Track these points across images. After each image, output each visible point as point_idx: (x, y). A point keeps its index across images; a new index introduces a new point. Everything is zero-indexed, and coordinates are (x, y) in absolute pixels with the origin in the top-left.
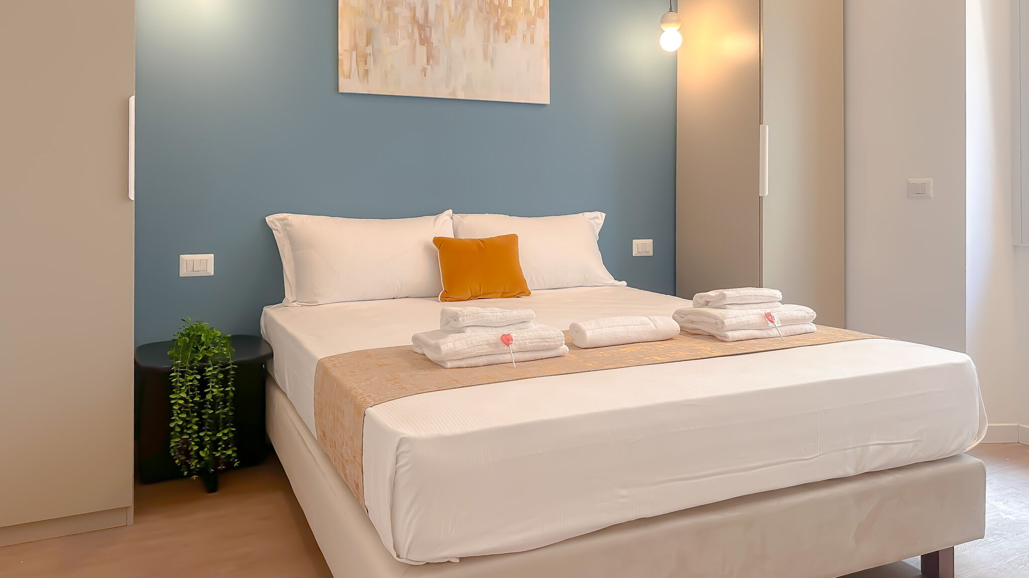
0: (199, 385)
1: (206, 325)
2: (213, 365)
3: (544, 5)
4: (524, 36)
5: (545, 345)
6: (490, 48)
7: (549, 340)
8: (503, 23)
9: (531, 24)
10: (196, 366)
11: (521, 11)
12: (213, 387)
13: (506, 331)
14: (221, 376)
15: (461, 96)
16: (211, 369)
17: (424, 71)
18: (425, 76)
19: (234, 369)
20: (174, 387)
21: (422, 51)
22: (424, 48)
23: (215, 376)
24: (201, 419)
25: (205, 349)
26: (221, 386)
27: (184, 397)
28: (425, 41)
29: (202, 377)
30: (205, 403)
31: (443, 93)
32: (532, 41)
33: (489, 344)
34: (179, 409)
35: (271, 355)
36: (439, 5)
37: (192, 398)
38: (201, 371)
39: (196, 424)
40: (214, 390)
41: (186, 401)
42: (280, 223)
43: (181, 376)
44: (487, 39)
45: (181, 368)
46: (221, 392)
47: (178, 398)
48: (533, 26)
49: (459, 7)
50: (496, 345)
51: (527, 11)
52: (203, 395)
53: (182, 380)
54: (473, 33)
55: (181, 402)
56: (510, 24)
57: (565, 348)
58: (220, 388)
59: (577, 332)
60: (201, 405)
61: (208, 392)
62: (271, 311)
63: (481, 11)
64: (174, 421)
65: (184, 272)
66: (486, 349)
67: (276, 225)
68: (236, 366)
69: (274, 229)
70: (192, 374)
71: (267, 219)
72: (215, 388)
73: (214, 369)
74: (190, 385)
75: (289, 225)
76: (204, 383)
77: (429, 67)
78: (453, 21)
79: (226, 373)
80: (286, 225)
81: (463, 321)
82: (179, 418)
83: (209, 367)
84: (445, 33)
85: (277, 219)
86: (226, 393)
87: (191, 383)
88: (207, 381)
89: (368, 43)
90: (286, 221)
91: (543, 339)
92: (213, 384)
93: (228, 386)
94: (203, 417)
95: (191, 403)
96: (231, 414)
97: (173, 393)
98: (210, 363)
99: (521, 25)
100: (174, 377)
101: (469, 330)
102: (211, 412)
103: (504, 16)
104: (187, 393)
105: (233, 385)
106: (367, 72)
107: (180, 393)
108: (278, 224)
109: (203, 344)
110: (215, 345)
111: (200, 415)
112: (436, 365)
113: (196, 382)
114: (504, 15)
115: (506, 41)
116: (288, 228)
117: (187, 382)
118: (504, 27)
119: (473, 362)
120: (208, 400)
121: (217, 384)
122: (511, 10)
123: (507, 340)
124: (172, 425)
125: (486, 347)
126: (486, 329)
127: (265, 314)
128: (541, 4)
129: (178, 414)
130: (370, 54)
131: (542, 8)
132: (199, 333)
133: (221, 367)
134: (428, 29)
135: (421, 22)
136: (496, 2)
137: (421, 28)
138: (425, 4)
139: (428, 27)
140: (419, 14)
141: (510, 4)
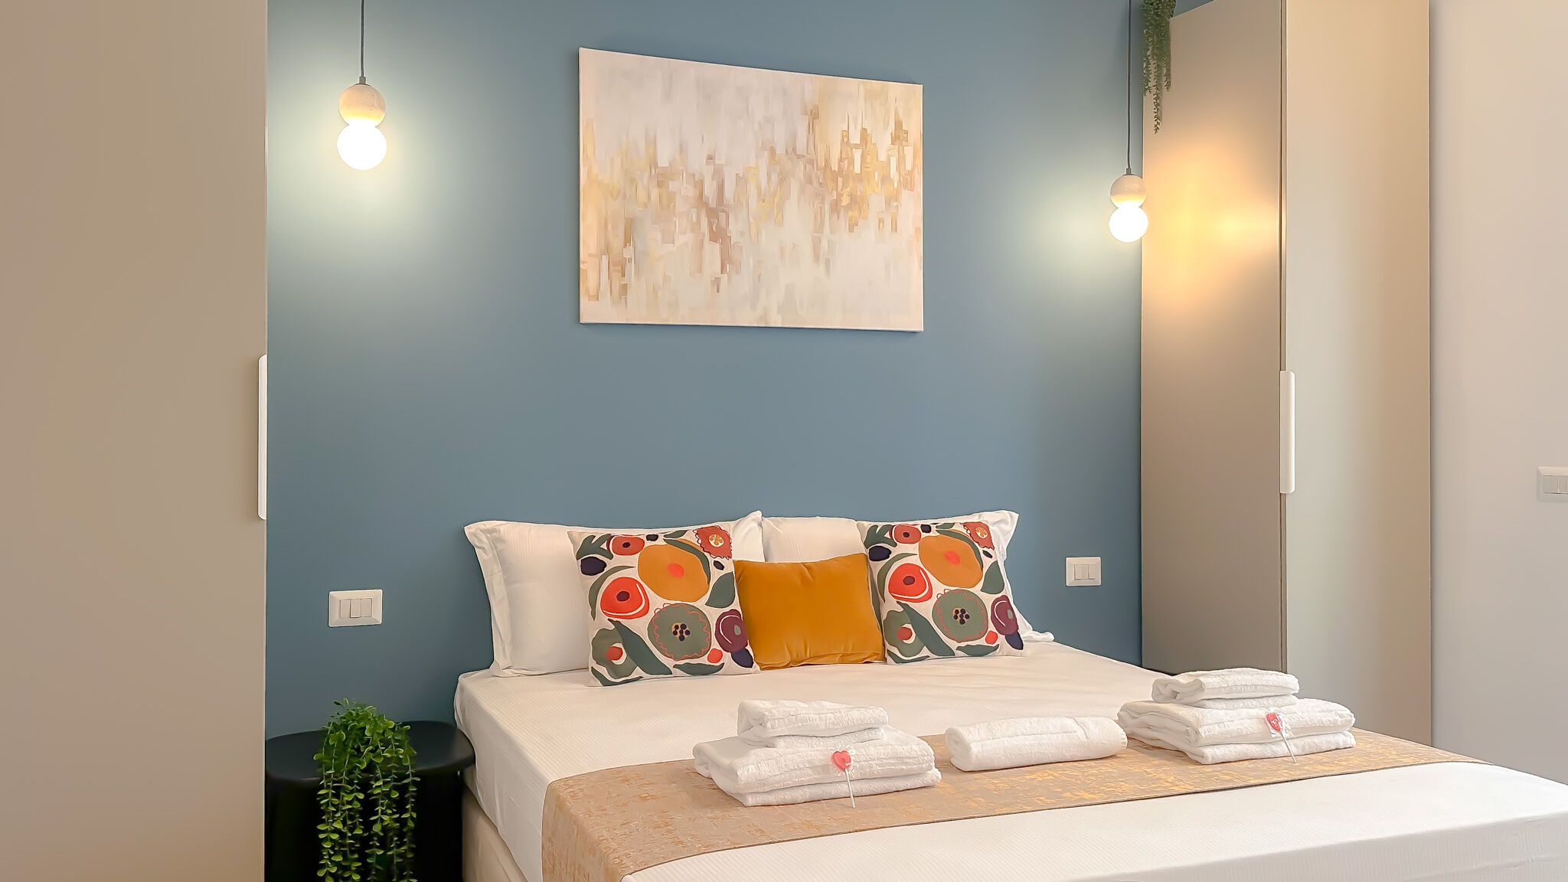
0: (361, 809)
1: (371, 709)
2: (384, 777)
3: (913, 170)
4: (881, 221)
5: (902, 769)
6: (825, 244)
7: (908, 760)
8: (845, 201)
9: (892, 200)
10: (358, 779)
11: (876, 178)
12: (383, 813)
13: (839, 745)
14: (395, 795)
15: (776, 321)
16: (380, 783)
17: (717, 283)
18: (718, 292)
19: (414, 783)
20: (323, 813)
21: (713, 251)
22: (717, 247)
23: (387, 795)
24: (366, 865)
25: (371, 751)
26: (395, 810)
27: (339, 830)
28: (719, 235)
29: (367, 796)
30: (370, 838)
31: (747, 318)
32: (894, 228)
33: (814, 768)
34: (332, 848)
35: (472, 760)
36: (741, 175)
37: (351, 830)
38: (365, 787)
39: (358, 871)
40: (385, 818)
41: (342, 835)
42: (487, 538)
43: (334, 795)
44: (819, 227)
45: (335, 782)
46: (396, 820)
47: (330, 829)
48: (895, 204)
49: (774, 177)
50: (824, 768)
51: (885, 179)
52: (368, 826)
53: (336, 801)
54: (797, 218)
55: (335, 836)
56: (857, 202)
57: (935, 774)
58: (394, 813)
59: (957, 743)
60: (365, 842)
61: (375, 821)
62: (471, 684)
63: (811, 182)
64: (324, 866)
65: (336, 619)
66: (809, 776)
67: (480, 540)
68: (419, 779)
69: (478, 547)
70: (352, 792)
71: (469, 530)
72: (386, 814)
73: (385, 783)
74: (349, 810)
75: (501, 540)
76: (369, 807)
77: (724, 277)
78: (764, 201)
79: (402, 790)
80: (497, 540)
81: (773, 728)
82: (332, 862)
83: (377, 780)
84: (751, 220)
85: (485, 531)
86: (403, 822)
87: (350, 807)
88: (375, 803)
89: (627, 241)
90: (495, 534)
91: (900, 759)
92: (384, 809)
93: (406, 811)
94: (369, 861)
95: (350, 838)
96: (410, 855)
97: (323, 822)
98: (379, 773)
99: (876, 203)
100: (324, 796)
101: (781, 743)
102: (381, 852)
103: (848, 189)
104: (344, 823)
105: (413, 809)
106: (624, 289)
107: (334, 821)
108: (485, 539)
109: (367, 743)
110: (386, 743)
111: (363, 858)
112: (731, 800)
113: (357, 805)
114: (846, 187)
115: (851, 230)
116: (500, 546)
117: (343, 805)
118: (849, 207)
119: (788, 796)
120: (376, 834)
121: (389, 807)
122: (859, 178)
123: (841, 760)
124: (321, 874)
125: (810, 772)
126: (809, 740)
127: (462, 690)
128: (909, 167)
129: (330, 856)
130: (630, 260)
131: (911, 173)
132: (362, 724)
133: (395, 780)
134: (723, 216)
135: (713, 203)
136: (835, 167)
137: (712, 213)
138: (718, 175)
139: (723, 211)
140: (710, 191)
141: (857, 169)
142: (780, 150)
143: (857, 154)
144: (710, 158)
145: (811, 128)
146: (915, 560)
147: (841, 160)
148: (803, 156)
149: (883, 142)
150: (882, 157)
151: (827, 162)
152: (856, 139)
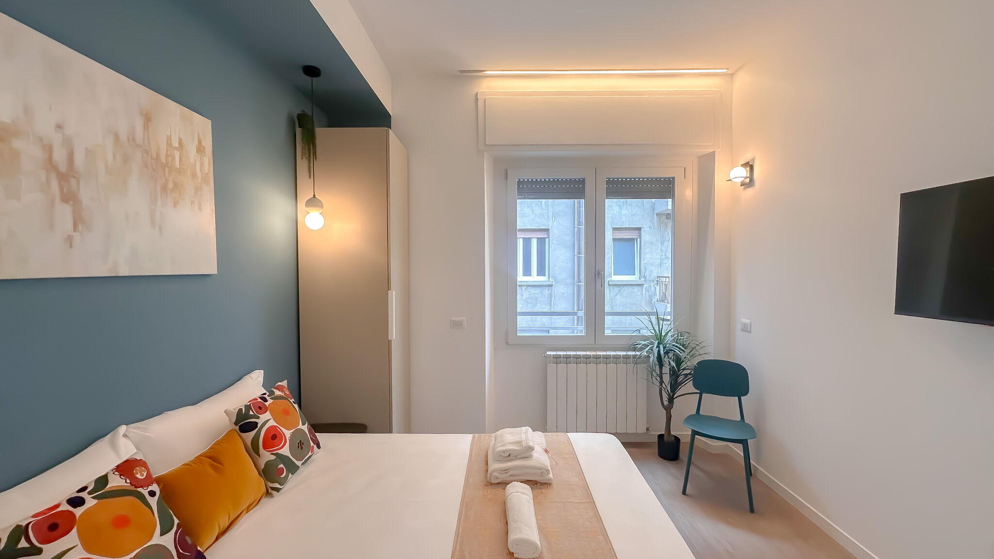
4: (192, 202)
6: (158, 214)
8: (171, 185)
9: (198, 190)
11: (189, 173)
15: (124, 271)
17: (69, 240)
18: (71, 246)
21: (64, 212)
22: (68, 207)
28: (69, 197)
32: (200, 207)
36: (90, 149)
44: (154, 201)
48: (200, 192)
49: (119, 158)
51: (194, 175)
54: (137, 193)
56: (178, 187)
63: (147, 167)
77: (77, 236)
78: (111, 174)
84: (100, 189)
99: (189, 190)
103: (172, 177)
115: (175, 205)
118: (173, 190)
122: (178, 171)
128: (206, 169)
131: (207, 174)
134: (73, 181)
135: (63, 168)
136: (163, 160)
137: (63, 178)
138: (68, 143)
139: (74, 177)
140: (60, 156)
141: (177, 165)
142: (123, 136)
143: (177, 154)
144: (59, 127)
145: (146, 127)
146: (272, 423)
147: (167, 156)
148: (141, 146)
149: (192, 149)
150: (192, 161)
151: (158, 155)
152: (176, 144)
